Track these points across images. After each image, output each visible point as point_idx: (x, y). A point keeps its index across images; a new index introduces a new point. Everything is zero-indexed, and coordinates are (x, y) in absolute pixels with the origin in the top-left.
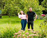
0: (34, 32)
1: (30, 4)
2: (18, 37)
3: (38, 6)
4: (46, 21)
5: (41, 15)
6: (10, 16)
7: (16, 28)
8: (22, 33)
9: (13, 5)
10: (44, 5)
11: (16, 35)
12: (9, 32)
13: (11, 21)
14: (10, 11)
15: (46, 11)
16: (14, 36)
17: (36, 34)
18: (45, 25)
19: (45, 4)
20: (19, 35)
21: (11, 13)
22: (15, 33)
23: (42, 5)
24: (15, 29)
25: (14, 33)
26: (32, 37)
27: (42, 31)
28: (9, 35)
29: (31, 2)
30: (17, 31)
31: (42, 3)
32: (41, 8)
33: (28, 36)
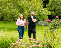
0: (37, 42)
1: (32, 6)
3: (42, 9)
4: (52, 29)
5: (45, 20)
6: (6, 22)
7: (13, 37)
8: (21, 43)
9: (9, 7)
10: (50, 8)
11: (14, 46)
12: (4, 42)
13: (7, 28)
14: (5, 15)
16: (11, 47)
17: (39, 45)
18: (51, 33)
19: (52, 7)
20: (17, 46)
22: (13, 44)
23: (47, 8)
25: (11, 43)
27: (47, 40)
28: (4, 45)
29: (33, 4)
30: (14, 40)
31: (47, 5)
32: (46, 12)
33: (29, 47)
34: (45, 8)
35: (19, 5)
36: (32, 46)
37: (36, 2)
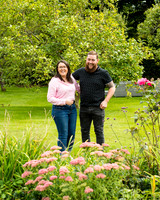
0: (109, 154)
1: (89, 34)
2: (40, 177)
3: (125, 44)
7: (31, 139)
9: (16, 39)
10: (150, 38)
11: (34, 170)
12: (3, 158)
15: (159, 61)
17: (116, 164)
18: (154, 124)
20: (44, 170)
21: (12, 75)
22: (29, 162)
23: (139, 40)
24: (27, 144)
26: (99, 176)
27: (142, 149)
28: (1, 169)
29: (94, 28)
31: (139, 28)
32: (137, 52)
33: (83, 171)
34: (134, 40)
35: (49, 30)
36: (92, 170)
37: (102, 20)
